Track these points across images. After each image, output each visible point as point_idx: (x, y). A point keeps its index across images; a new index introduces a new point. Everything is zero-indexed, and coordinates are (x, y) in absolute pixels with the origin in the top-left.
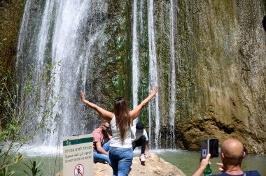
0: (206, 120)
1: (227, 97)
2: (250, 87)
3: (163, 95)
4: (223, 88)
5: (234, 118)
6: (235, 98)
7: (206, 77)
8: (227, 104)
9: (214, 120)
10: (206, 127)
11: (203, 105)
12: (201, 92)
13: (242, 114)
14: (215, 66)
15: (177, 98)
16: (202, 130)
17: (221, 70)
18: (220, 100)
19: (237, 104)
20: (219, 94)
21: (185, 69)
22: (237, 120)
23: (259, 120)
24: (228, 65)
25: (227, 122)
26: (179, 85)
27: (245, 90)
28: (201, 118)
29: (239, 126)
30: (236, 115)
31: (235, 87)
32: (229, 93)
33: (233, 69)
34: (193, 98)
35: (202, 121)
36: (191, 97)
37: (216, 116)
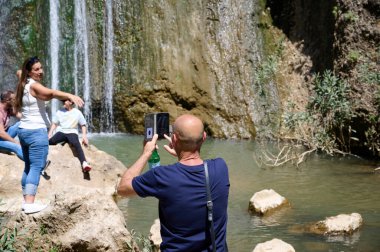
0: (157, 91)
1: (187, 59)
2: (218, 44)
3: (96, 56)
4: (180, 45)
5: (196, 88)
6: (198, 60)
7: (157, 29)
8: (187, 69)
9: (168, 91)
10: (157, 100)
11: (153, 69)
12: (150, 51)
13: (206, 82)
14: (169, 12)
15: (117, 60)
16: (151, 105)
17: (177, 20)
18: (176, 62)
19: (200, 68)
20: (176, 54)
21: (126, 17)
22: (200, 91)
23: (230, 91)
24: (188, 12)
25: (186, 93)
26: (119, 40)
27: (212, 49)
28: (149, 88)
29: (203, 100)
30: (198, 84)
31: (198, 44)
32: (189, 53)
33: (195, 18)
34: (139, 60)
35: (150, 93)
36: (135, 58)
37: (171, 86)
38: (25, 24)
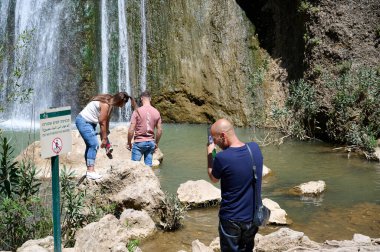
0: (177, 92)
1: (199, 69)
2: (221, 59)
3: (134, 67)
4: (194, 60)
5: (205, 90)
6: (207, 71)
7: (177, 49)
8: (198, 76)
9: (185, 92)
10: (177, 99)
11: (174, 76)
12: (173, 64)
13: (212, 86)
14: (186, 36)
15: (148, 69)
16: (173, 102)
17: (192, 42)
18: (191, 72)
19: (208, 76)
20: (190, 66)
21: (156, 40)
22: (207, 93)
23: (229, 92)
24: (200, 36)
25: (198, 94)
26: (151, 55)
27: (216, 62)
28: (171, 90)
29: (210, 99)
30: (207, 87)
31: (206, 59)
32: (200, 65)
33: (205, 41)
34: (164, 70)
35: (172, 93)
36: (161, 69)
37: (187, 89)
38: (84, 44)
